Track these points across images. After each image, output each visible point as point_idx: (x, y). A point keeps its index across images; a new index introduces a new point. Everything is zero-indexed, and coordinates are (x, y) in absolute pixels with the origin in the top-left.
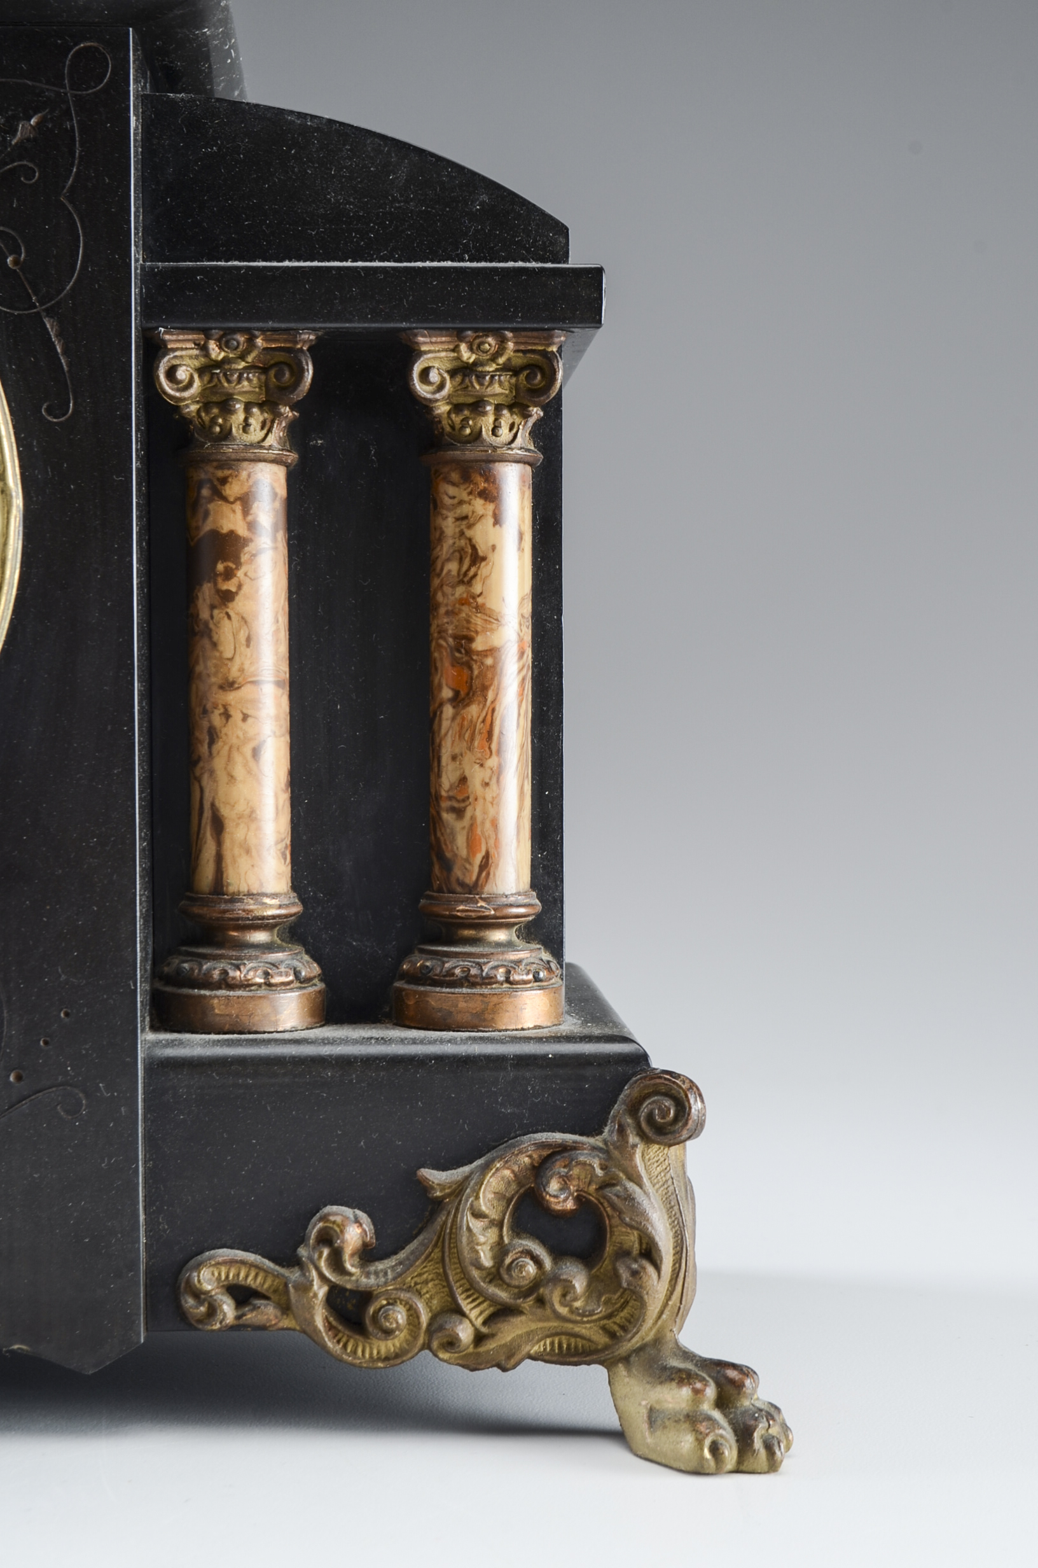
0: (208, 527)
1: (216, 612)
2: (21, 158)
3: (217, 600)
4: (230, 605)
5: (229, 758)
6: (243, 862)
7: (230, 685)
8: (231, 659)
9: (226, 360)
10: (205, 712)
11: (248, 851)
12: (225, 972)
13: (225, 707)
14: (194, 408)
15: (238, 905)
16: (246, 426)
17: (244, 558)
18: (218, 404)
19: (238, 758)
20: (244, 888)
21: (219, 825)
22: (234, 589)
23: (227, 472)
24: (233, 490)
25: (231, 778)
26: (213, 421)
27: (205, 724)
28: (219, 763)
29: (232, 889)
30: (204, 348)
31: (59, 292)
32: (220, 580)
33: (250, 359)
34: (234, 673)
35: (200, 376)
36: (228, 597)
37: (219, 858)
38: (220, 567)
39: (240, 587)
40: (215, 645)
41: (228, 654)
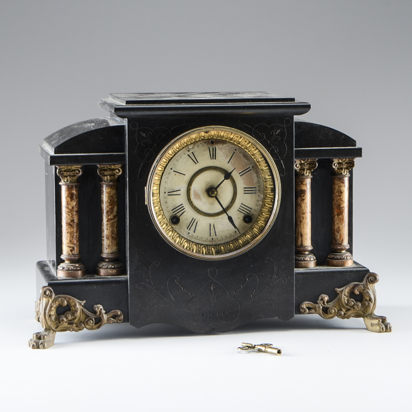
0: (300, 188)
1: (301, 202)
2: (278, 136)
3: (302, 200)
4: (304, 201)
5: (304, 225)
6: (306, 241)
7: (304, 213)
8: (304, 210)
9: (304, 163)
10: (299, 218)
11: (306, 239)
12: (304, 259)
13: (303, 217)
14: (298, 170)
15: (305, 248)
16: (306, 173)
17: (306, 193)
18: (302, 170)
19: (305, 225)
20: (306, 245)
21: (302, 235)
22: (304, 198)
23: (303, 180)
24: (304, 183)
25: (304, 228)
26: (301, 172)
27: (299, 219)
28: (302, 226)
29: (304, 245)
30: (301, 161)
31: (283, 156)
32: (302, 197)
33: (307, 163)
34: (304, 211)
35: (300, 165)
36: (304, 200)
37: (302, 241)
38: (302, 195)
39: (305, 198)
40: (301, 207)
41: (303, 209)
